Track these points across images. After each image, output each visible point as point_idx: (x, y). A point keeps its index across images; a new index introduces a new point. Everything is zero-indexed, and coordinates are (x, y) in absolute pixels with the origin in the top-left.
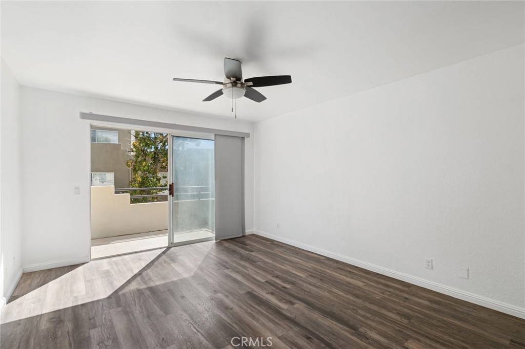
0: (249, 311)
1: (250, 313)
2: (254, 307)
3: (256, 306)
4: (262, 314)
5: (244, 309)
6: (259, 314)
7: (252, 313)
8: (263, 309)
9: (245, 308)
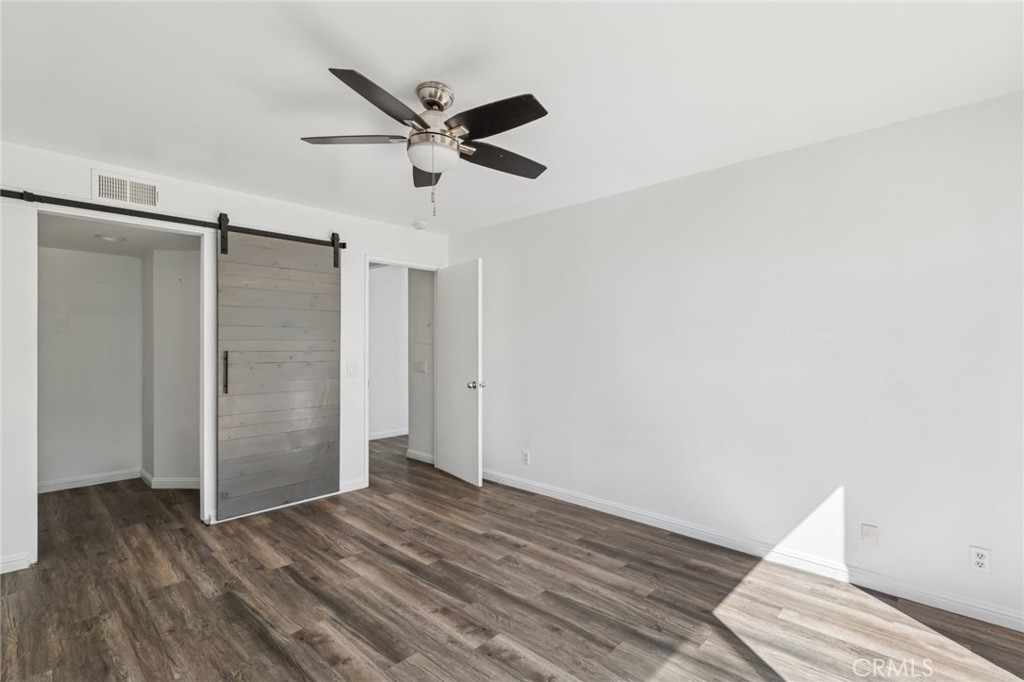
0: (399, 611)
1: (399, 606)
2: (390, 618)
3: (384, 620)
4: (374, 606)
5: (409, 612)
6: (380, 607)
7: (393, 607)
8: (371, 617)
9: (407, 616)
